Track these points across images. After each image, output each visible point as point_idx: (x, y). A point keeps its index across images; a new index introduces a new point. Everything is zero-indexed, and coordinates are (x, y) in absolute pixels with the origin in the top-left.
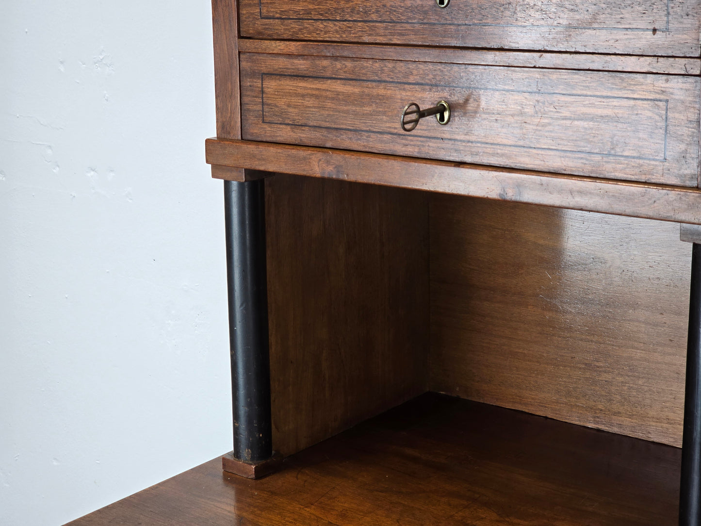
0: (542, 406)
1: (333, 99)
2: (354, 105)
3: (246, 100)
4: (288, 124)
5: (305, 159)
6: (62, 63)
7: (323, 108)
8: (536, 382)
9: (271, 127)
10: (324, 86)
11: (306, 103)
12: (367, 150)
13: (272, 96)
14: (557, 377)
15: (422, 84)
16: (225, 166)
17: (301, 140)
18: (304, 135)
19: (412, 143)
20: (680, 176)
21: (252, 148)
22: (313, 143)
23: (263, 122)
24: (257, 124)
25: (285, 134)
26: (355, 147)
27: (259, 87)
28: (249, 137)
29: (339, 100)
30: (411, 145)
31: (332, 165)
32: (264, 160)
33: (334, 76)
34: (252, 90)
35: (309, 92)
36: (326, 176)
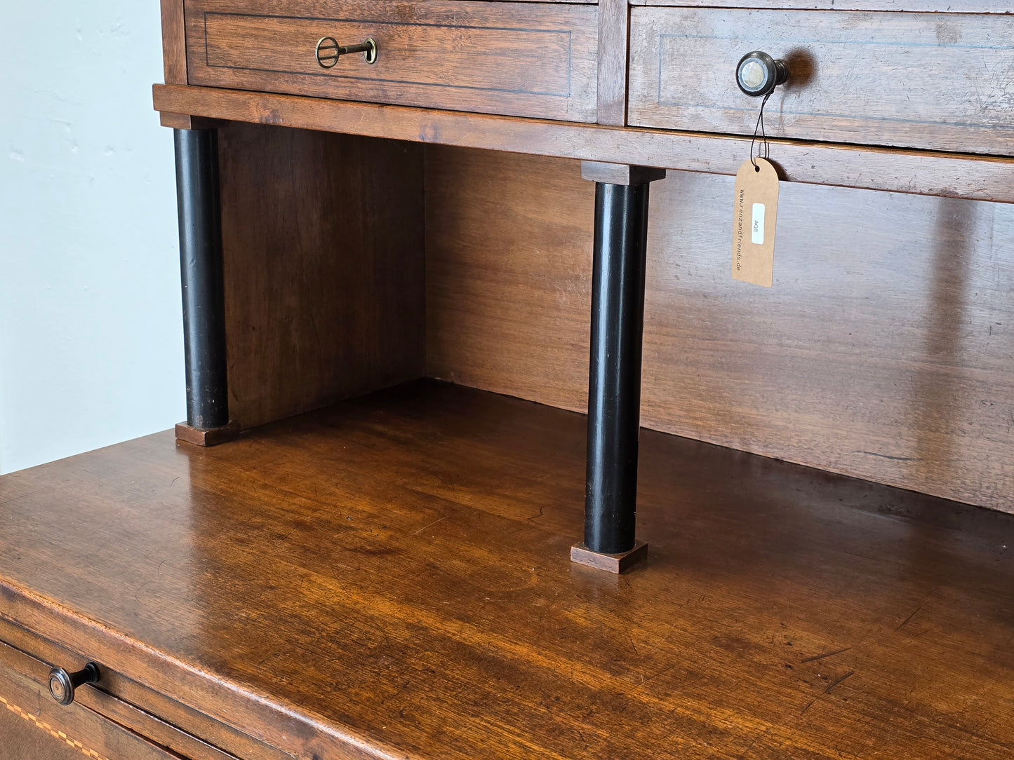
0: (532, 391)
1: (270, 39)
2: (290, 44)
3: (191, 41)
4: (231, 67)
5: (244, 103)
6: (79, 31)
7: (262, 48)
8: (526, 365)
9: (215, 71)
10: (262, 26)
11: (246, 44)
12: (302, 93)
13: (216, 37)
14: (546, 359)
15: (351, 21)
16: (171, 112)
17: (242, 84)
18: (245, 79)
19: (343, 85)
20: (580, 112)
21: (196, 91)
22: (254, 87)
23: (207, 65)
24: (202, 68)
25: (228, 78)
26: (293, 91)
27: (202, 27)
28: (196, 83)
29: (275, 39)
30: (342, 87)
31: (269, 109)
32: (207, 105)
33: (271, 14)
34: (197, 31)
35: (249, 31)
36: (264, 121)
